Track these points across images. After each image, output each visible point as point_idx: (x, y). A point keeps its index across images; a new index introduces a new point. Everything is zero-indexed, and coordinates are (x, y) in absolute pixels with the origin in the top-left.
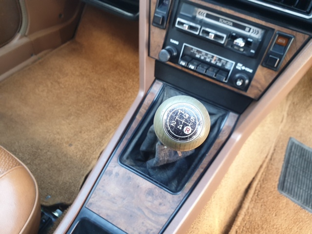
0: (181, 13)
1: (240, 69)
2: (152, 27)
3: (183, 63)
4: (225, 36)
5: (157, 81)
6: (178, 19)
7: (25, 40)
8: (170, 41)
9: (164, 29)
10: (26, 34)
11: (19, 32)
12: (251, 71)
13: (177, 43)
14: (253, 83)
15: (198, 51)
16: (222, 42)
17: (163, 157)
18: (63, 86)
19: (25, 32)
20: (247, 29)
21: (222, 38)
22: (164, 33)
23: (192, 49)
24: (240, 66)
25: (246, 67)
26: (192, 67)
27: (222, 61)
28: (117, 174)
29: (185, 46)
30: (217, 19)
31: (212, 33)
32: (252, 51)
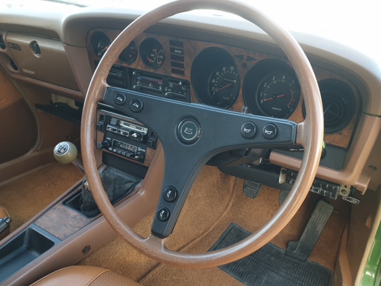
0: (111, 123)
1: (139, 150)
2: (98, 131)
3: (110, 149)
4: (128, 132)
5: (103, 164)
6: (108, 126)
7: (36, 153)
8: (106, 138)
9: (103, 132)
10: (38, 149)
11: (33, 148)
12: (144, 151)
13: (110, 139)
14: (146, 157)
15: (121, 143)
16: (128, 136)
17: (87, 199)
18: (58, 187)
19: (38, 148)
20: (142, 129)
21: (127, 134)
22: (103, 134)
23: (118, 142)
24: (139, 149)
25: (142, 149)
26: (115, 151)
27: (133, 148)
28: (59, 209)
29: (114, 141)
30: (129, 125)
31: (122, 131)
32: (142, 139)
